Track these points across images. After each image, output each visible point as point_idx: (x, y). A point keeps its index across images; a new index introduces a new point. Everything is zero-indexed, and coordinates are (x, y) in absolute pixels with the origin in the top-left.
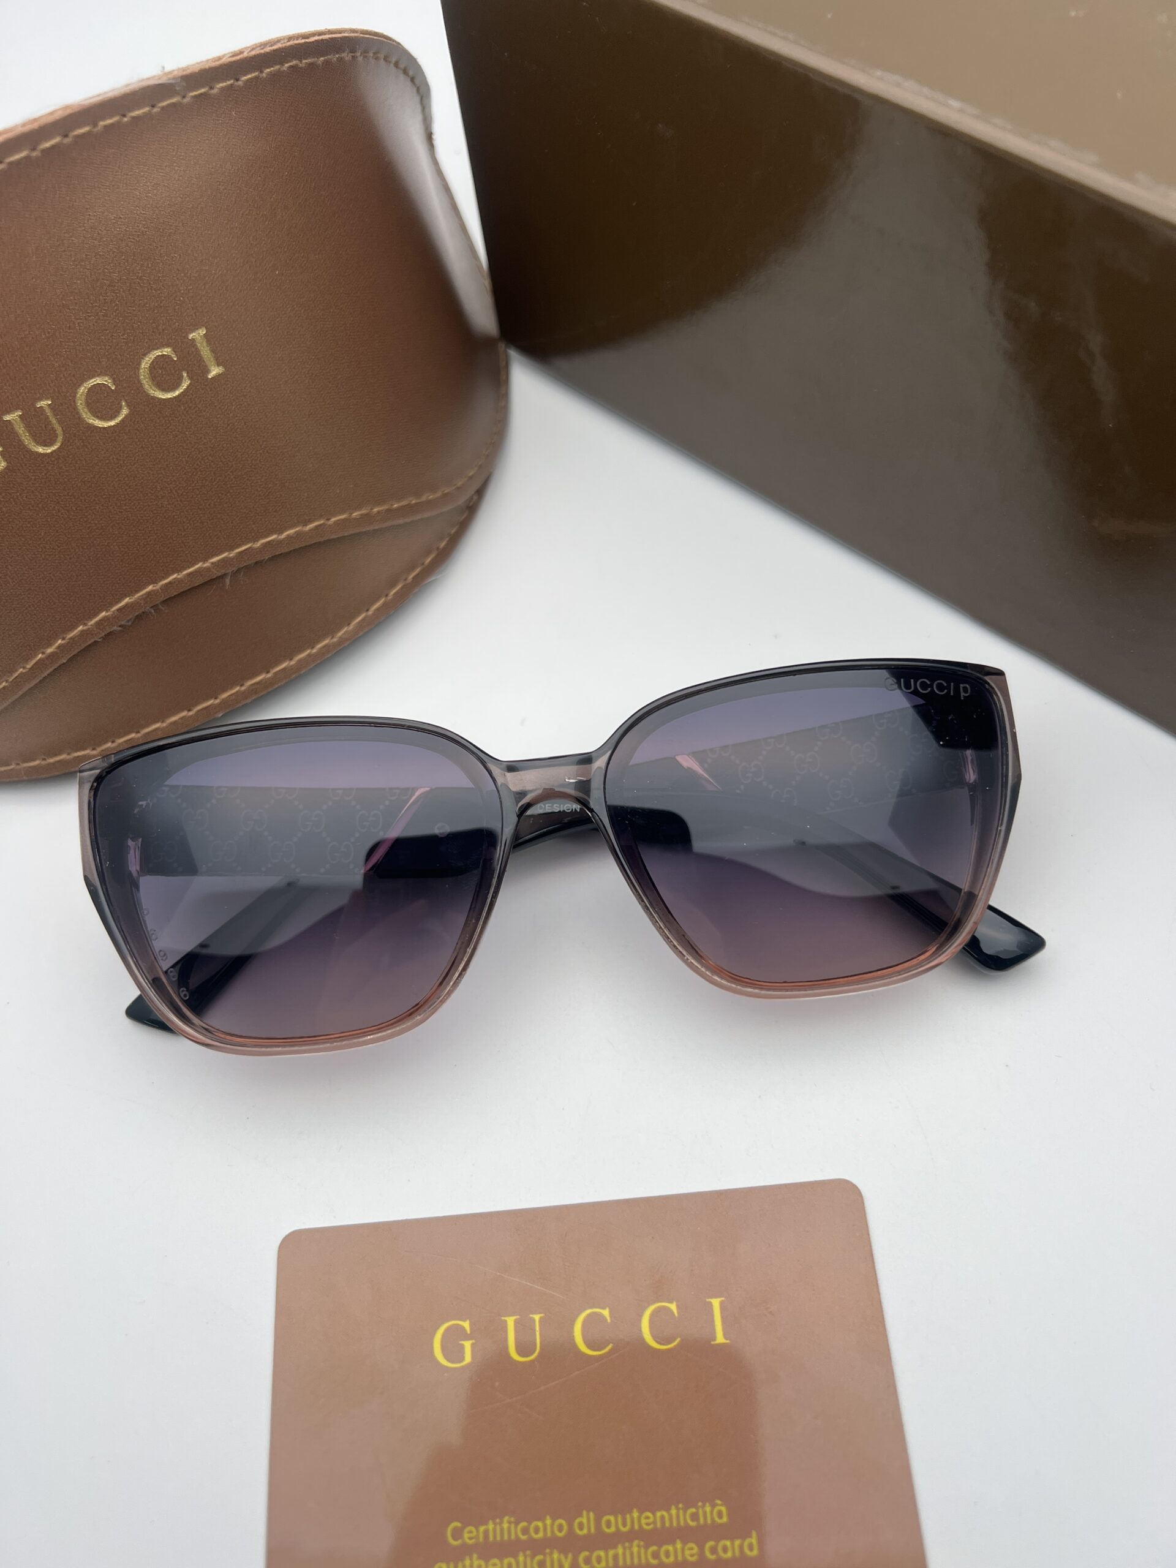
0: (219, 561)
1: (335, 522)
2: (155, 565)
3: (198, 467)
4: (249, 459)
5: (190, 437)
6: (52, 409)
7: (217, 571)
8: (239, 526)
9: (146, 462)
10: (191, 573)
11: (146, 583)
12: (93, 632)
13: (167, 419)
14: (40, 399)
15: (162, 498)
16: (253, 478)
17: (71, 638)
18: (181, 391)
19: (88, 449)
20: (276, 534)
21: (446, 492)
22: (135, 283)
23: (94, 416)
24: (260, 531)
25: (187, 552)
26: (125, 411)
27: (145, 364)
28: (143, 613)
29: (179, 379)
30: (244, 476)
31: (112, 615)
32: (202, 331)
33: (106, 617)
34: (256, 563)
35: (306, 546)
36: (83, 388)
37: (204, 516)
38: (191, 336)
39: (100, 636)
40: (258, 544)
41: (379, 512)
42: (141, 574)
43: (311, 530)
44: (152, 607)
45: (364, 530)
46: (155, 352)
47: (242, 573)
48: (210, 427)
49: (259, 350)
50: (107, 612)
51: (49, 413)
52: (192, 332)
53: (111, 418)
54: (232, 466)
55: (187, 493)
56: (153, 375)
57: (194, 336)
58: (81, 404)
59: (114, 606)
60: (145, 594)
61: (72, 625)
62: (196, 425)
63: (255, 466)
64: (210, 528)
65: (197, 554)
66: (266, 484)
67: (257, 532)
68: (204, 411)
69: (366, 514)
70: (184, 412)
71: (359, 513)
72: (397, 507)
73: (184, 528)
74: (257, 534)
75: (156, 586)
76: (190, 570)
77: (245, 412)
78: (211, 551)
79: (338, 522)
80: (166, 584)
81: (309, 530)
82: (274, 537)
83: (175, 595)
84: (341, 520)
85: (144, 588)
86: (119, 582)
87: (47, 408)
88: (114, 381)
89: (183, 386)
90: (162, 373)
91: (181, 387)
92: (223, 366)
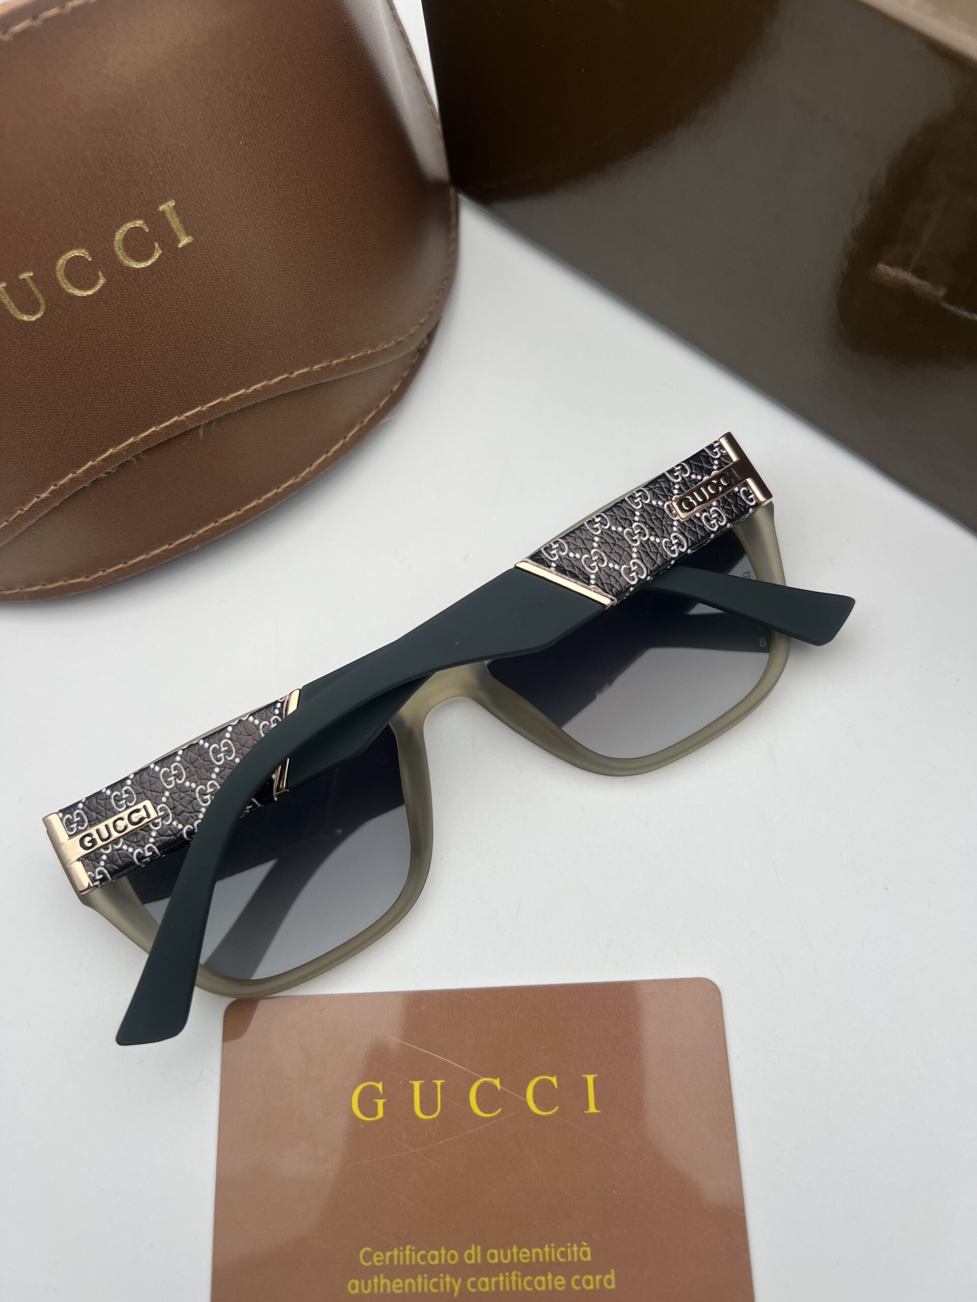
0: (193, 415)
1: (298, 376)
2: (135, 420)
3: (170, 331)
4: (217, 321)
6: (33, 281)
7: (191, 424)
8: (211, 383)
9: (123, 327)
10: (167, 426)
11: (128, 435)
12: (82, 480)
13: (140, 287)
14: (22, 272)
15: (139, 360)
16: (223, 339)
17: (61, 485)
18: (154, 260)
19: (69, 316)
20: (244, 388)
21: (399, 340)
23: (73, 286)
24: (229, 386)
25: (164, 408)
26: (102, 281)
27: (119, 235)
28: (126, 461)
29: (151, 249)
30: (214, 338)
31: (98, 464)
32: (172, 203)
33: (92, 466)
34: (226, 414)
35: (271, 398)
36: (62, 260)
37: (179, 375)
38: (161, 208)
39: (88, 483)
40: (228, 398)
41: (337, 364)
42: (122, 427)
43: (276, 384)
44: (134, 457)
45: (324, 381)
46: (128, 225)
47: (214, 424)
48: (181, 294)
50: (93, 461)
51: (32, 285)
52: (162, 203)
53: (89, 288)
54: (202, 329)
55: (161, 354)
56: (126, 246)
59: (99, 456)
60: (127, 446)
61: (63, 473)
62: (168, 292)
63: (224, 327)
64: (183, 385)
65: (172, 409)
66: (234, 344)
67: (227, 387)
68: (176, 279)
69: (326, 367)
70: (157, 281)
71: (320, 366)
72: (355, 358)
73: (159, 385)
74: (228, 389)
75: (136, 438)
76: (166, 424)
77: (214, 278)
78: (185, 406)
79: (301, 375)
80: (145, 436)
81: (274, 384)
82: (242, 391)
83: (154, 446)
84: (303, 373)
85: (127, 440)
86: (103, 435)
87: (30, 280)
88: (91, 254)
89: (155, 256)
90: (135, 244)
91: (153, 257)
92: (192, 236)
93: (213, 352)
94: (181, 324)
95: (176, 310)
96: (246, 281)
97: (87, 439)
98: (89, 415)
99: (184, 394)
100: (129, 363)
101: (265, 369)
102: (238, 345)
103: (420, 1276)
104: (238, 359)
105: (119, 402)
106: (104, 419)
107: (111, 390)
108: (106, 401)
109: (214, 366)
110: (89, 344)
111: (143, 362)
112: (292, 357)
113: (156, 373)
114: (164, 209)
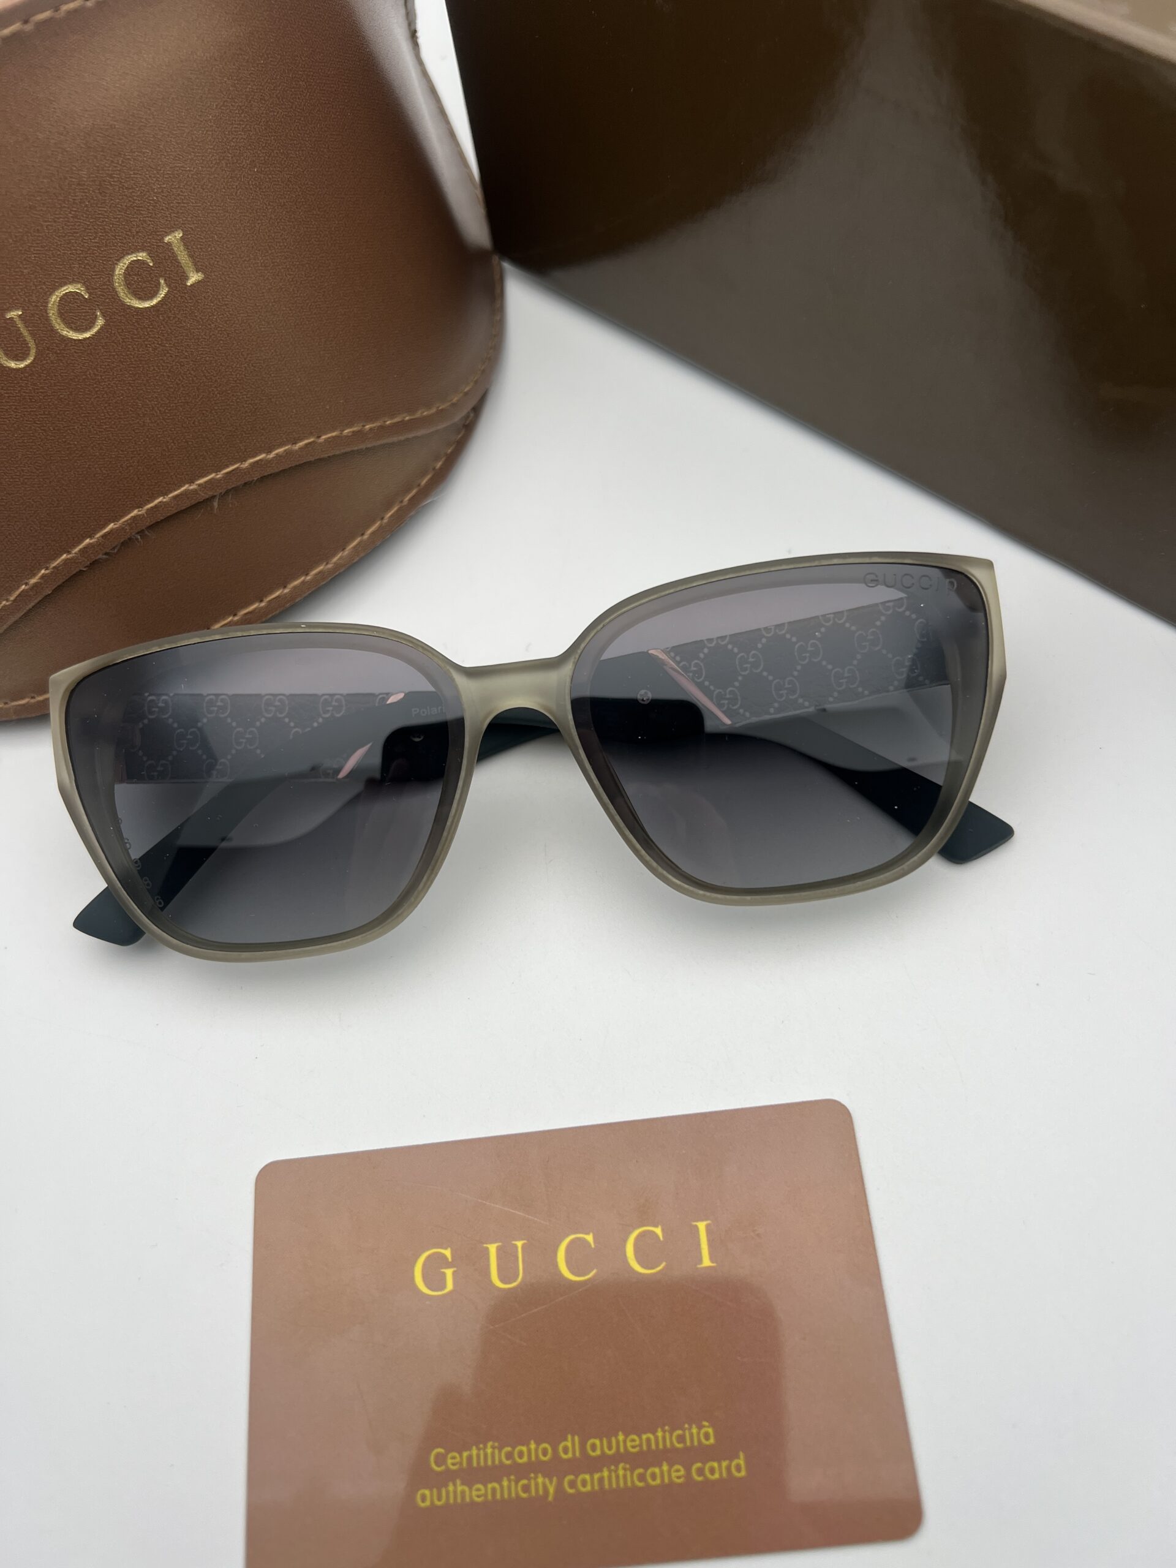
0: (206, 482)
1: (326, 440)
2: (140, 488)
3: (179, 382)
4: (233, 373)
5: (171, 350)
6: (22, 320)
7: (204, 493)
8: (226, 445)
9: (125, 377)
10: (177, 496)
11: (130, 507)
12: (77, 561)
13: (145, 330)
14: (9, 310)
15: (144, 416)
16: (239, 394)
17: (54, 568)
18: (159, 299)
19: (63, 363)
20: (264, 453)
21: (440, 408)
22: (104, 181)
23: (67, 328)
24: (247, 450)
25: (172, 474)
26: (100, 322)
27: (120, 269)
28: (130, 539)
29: (156, 286)
30: (229, 392)
31: (97, 542)
32: (179, 234)
33: (90, 544)
34: (245, 484)
35: (296, 466)
36: (54, 297)
37: (189, 436)
38: (166, 239)
39: (87, 565)
40: (246, 465)
41: (371, 429)
42: (125, 497)
43: (301, 449)
44: (138, 533)
45: (356, 448)
46: (129, 257)
47: (230, 496)
48: (190, 339)
49: (240, 255)
50: (91, 539)
51: (20, 325)
52: (167, 234)
53: (86, 330)
54: (216, 381)
55: (169, 410)
56: (128, 282)
57: (170, 239)
58: (53, 314)
59: (97, 533)
60: (130, 519)
61: (55, 554)
62: (177, 337)
63: (240, 380)
64: (195, 447)
65: (183, 476)
66: (252, 400)
67: (245, 451)
68: (185, 322)
69: (359, 431)
70: (163, 322)
71: (351, 430)
72: (390, 424)
73: (168, 448)
74: (245, 453)
75: (141, 511)
76: (176, 493)
77: (228, 322)
78: (197, 472)
79: (330, 440)
80: (152, 507)
81: (299, 448)
82: (262, 456)
83: (162, 520)
84: (333, 437)
85: (129, 513)
86: (102, 507)
87: (18, 319)
88: (87, 289)
89: (161, 294)
90: (138, 279)
91: (158, 295)
92: (202, 272)
93: (228, 409)
94: (192, 374)
95: (186, 358)
96: (265, 328)
97: (83, 512)
98: (86, 481)
99: (196, 458)
100: (133, 420)
101: (288, 431)
102: (256, 401)
103: (505, 1479)
104: (258, 418)
105: (121, 466)
106: (104, 486)
107: (111, 452)
108: (106, 465)
109: (230, 425)
110: (87, 396)
111: (148, 419)
112: (318, 418)
113: (163, 432)
114: (170, 241)
